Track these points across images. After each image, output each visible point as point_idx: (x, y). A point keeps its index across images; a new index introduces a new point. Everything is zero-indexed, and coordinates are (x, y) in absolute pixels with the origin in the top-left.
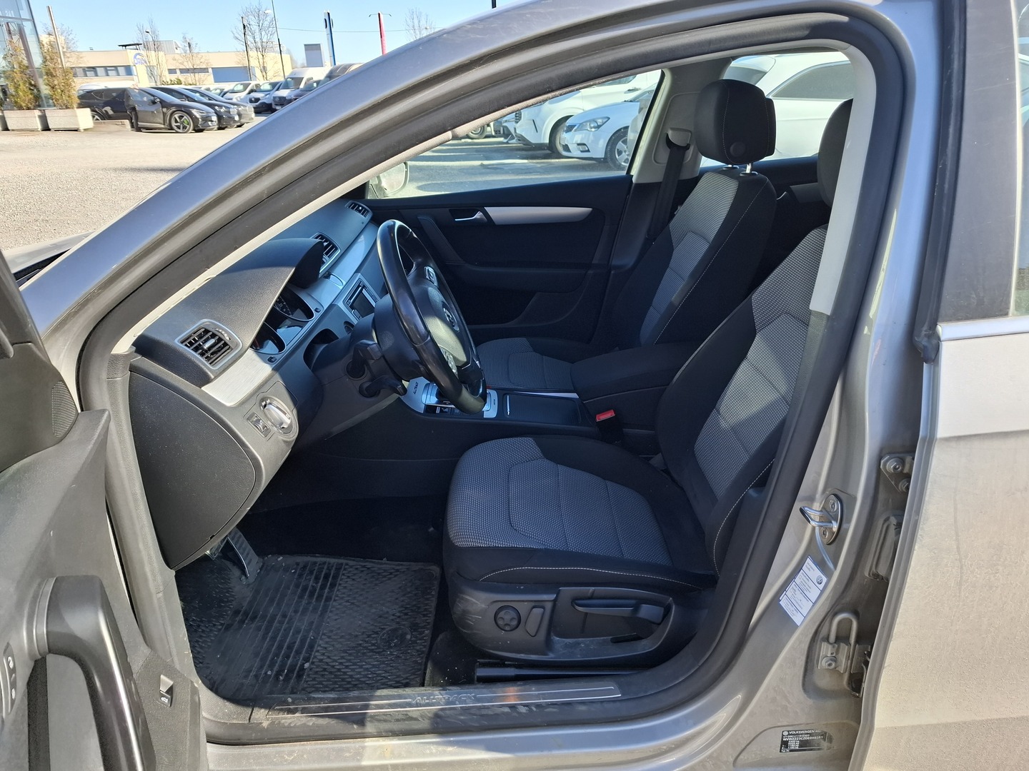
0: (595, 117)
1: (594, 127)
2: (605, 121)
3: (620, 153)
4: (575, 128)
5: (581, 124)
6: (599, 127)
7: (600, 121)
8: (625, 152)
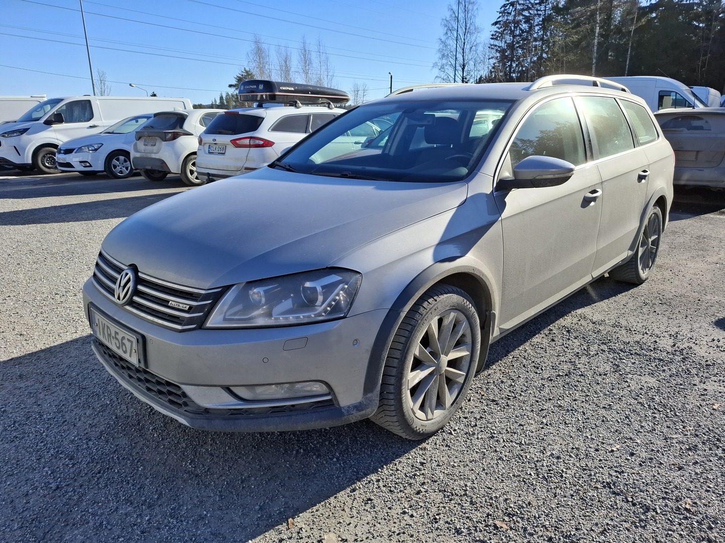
0: (92, 143)
1: (92, 150)
2: (100, 145)
3: (115, 167)
4: (75, 151)
5: (79, 148)
6: (96, 150)
7: (96, 147)
8: (119, 166)
